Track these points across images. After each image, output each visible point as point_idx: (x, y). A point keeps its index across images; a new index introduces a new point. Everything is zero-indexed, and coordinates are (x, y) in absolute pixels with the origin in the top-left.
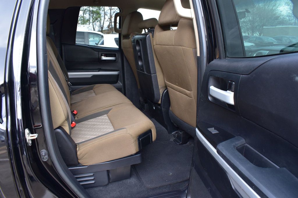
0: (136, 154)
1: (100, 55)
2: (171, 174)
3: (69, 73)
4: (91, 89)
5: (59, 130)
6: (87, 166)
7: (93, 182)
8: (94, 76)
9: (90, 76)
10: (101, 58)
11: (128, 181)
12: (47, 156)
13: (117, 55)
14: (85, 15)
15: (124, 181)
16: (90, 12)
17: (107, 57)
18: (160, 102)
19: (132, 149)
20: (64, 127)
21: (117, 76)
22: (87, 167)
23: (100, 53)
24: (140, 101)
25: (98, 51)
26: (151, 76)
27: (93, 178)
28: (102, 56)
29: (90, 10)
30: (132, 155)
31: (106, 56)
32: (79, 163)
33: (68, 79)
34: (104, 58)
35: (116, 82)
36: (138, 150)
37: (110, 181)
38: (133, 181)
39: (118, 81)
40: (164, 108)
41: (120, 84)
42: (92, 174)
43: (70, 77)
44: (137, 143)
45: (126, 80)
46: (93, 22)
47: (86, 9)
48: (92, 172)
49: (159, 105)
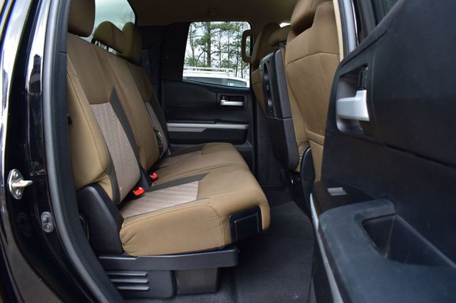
0: (226, 247)
1: (219, 98)
2: (297, 297)
3: (169, 125)
4: (200, 149)
5: (92, 189)
6: (135, 257)
7: (146, 288)
8: (208, 130)
9: (201, 130)
10: (220, 102)
11: (213, 297)
12: (50, 224)
13: (246, 99)
14: (230, 60)
15: (205, 296)
16: (238, 54)
17: (229, 101)
18: (298, 169)
19: (218, 237)
20: (104, 186)
21: (246, 131)
22: (134, 259)
23: (219, 95)
24: (281, 174)
25: (217, 92)
26: (282, 121)
27: (145, 281)
28: (222, 99)
29: (238, 52)
30: (217, 249)
31: (229, 99)
32: (124, 251)
33: (167, 134)
34: (225, 103)
35: (243, 142)
36: (229, 241)
37: (178, 293)
38: (220, 300)
39: (247, 141)
40: (305, 179)
41: (248, 146)
42: (144, 274)
43: (170, 130)
44: (228, 226)
45: (259, 139)
46: (242, 69)
47: (232, 51)
48: (145, 271)
49: (298, 174)
